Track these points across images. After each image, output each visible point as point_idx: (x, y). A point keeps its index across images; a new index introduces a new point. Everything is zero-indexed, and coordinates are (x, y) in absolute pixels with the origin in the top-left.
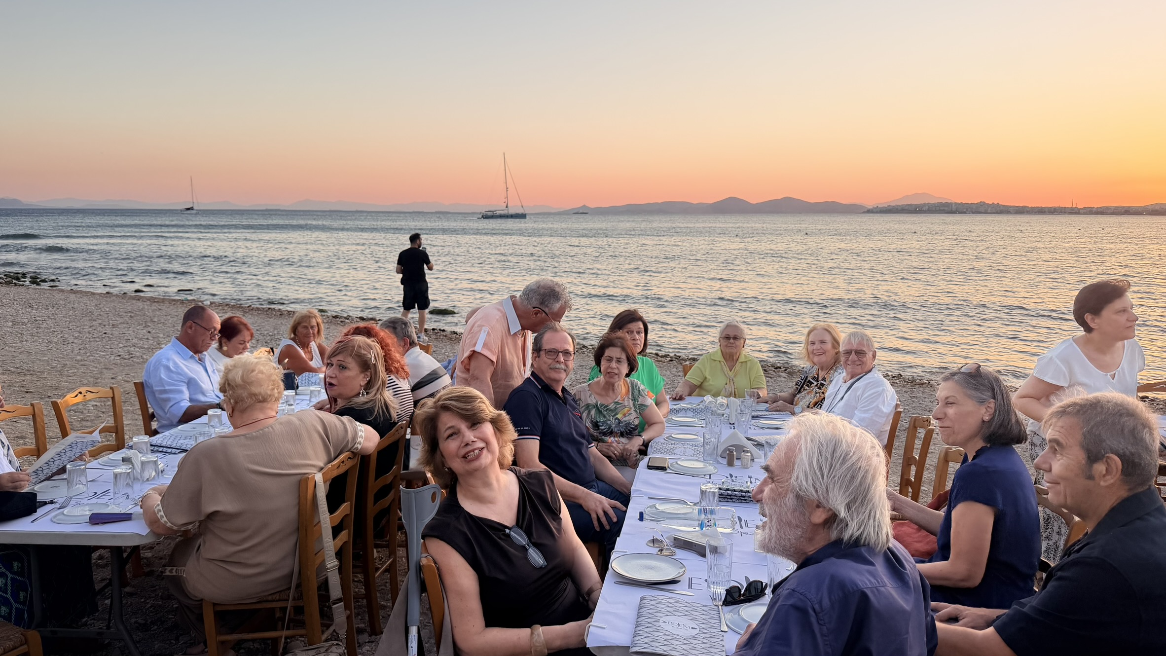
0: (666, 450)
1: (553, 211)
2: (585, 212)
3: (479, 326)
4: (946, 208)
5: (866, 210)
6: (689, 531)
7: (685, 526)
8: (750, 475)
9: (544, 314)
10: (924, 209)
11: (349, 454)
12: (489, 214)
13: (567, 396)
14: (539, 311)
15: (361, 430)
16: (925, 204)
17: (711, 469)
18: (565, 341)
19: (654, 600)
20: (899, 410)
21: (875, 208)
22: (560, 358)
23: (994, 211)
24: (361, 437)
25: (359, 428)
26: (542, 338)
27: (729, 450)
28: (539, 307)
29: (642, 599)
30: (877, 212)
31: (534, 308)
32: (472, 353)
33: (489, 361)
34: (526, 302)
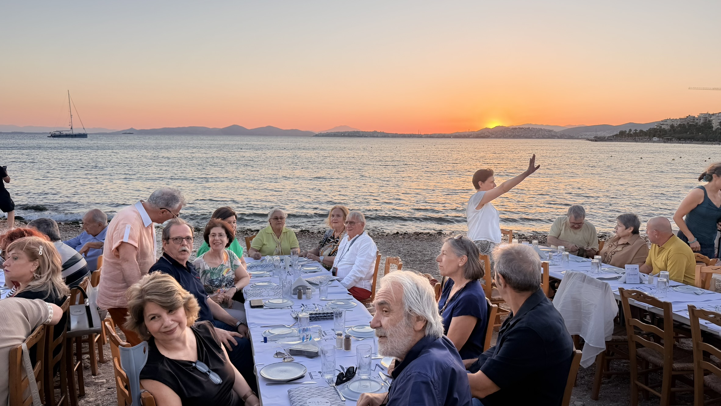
0: (256, 294)
1: (108, 132)
2: (131, 132)
3: (123, 224)
4: (357, 134)
5: (315, 135)
6: (296, 344)
7: (292, 341)
8: (314, 303)
9: (168, 212)
10: (346, 134)
11: (42, 327)
12: (57, 133)
13: (190, 266)
14: (165, 211)
15: (50, 308)
16: (346, 132)
17: (290, 303)
18: (186, 230)
19: (297, 391)
20: (379, 254)
21: (320, 134)
22: (185, 243)
23: (381, 136)
24: (51, 313)
25: (49, 307)
26: (169, 230)
27: (299, 289)
28: (165, 208)
29: (289, 392)
30: (321, 136)
31: (161, 209)
32: (120, 243)
33: (134, 247)
34: (154, 206)
